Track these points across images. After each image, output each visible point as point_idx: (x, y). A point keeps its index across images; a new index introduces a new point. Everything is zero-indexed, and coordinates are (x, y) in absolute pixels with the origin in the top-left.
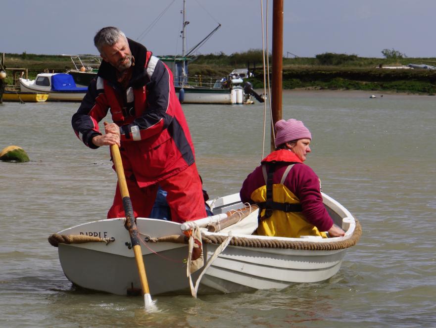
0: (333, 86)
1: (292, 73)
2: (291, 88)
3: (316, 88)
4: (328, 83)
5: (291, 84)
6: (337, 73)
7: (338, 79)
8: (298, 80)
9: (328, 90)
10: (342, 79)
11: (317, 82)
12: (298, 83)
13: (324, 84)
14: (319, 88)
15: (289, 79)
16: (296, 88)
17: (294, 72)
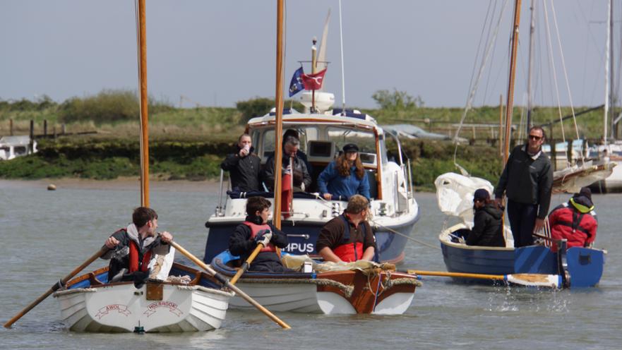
0: (197, 172)
1: (113, 147)
2: (111, 177)
3: (161, 176)
4: (187, 166)
5: (111, 170)
6: (206, 145)
7: (207, 157)
8: (125, 160)
9: (186, 182)
10: (215, 158)
11: (164, 165)
12: (125, 167)
13: (179, 168)
14: (167, 176)
15: (107, 159)
16: (120, 178)
17: (116, 144)
